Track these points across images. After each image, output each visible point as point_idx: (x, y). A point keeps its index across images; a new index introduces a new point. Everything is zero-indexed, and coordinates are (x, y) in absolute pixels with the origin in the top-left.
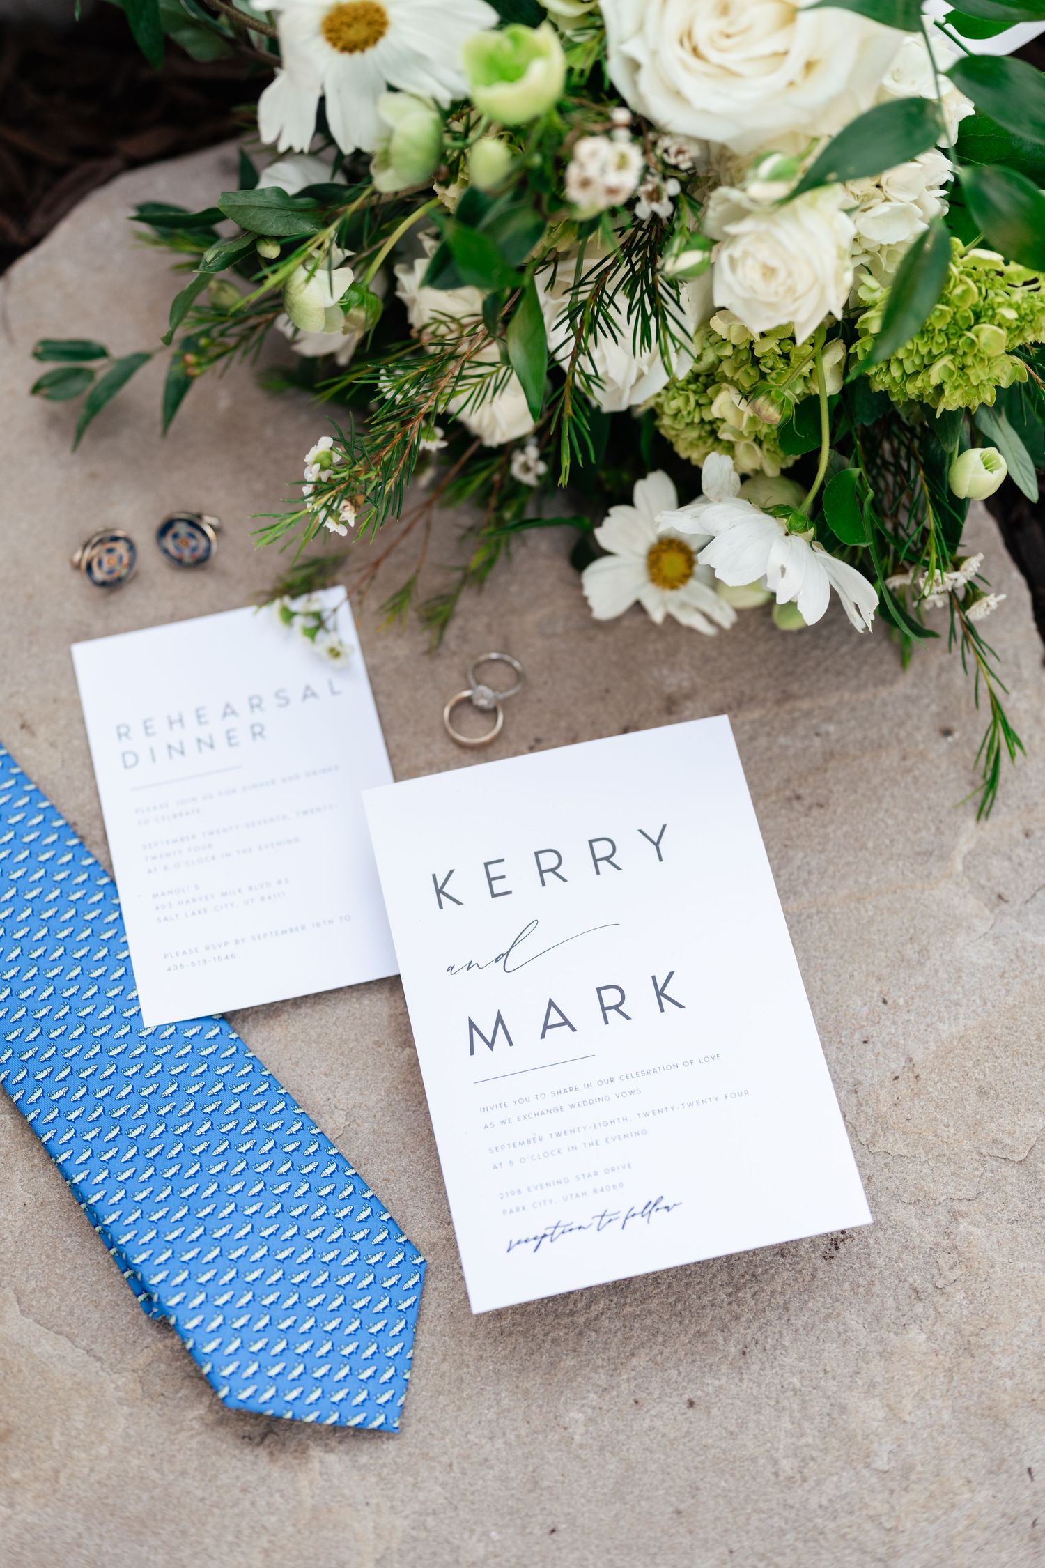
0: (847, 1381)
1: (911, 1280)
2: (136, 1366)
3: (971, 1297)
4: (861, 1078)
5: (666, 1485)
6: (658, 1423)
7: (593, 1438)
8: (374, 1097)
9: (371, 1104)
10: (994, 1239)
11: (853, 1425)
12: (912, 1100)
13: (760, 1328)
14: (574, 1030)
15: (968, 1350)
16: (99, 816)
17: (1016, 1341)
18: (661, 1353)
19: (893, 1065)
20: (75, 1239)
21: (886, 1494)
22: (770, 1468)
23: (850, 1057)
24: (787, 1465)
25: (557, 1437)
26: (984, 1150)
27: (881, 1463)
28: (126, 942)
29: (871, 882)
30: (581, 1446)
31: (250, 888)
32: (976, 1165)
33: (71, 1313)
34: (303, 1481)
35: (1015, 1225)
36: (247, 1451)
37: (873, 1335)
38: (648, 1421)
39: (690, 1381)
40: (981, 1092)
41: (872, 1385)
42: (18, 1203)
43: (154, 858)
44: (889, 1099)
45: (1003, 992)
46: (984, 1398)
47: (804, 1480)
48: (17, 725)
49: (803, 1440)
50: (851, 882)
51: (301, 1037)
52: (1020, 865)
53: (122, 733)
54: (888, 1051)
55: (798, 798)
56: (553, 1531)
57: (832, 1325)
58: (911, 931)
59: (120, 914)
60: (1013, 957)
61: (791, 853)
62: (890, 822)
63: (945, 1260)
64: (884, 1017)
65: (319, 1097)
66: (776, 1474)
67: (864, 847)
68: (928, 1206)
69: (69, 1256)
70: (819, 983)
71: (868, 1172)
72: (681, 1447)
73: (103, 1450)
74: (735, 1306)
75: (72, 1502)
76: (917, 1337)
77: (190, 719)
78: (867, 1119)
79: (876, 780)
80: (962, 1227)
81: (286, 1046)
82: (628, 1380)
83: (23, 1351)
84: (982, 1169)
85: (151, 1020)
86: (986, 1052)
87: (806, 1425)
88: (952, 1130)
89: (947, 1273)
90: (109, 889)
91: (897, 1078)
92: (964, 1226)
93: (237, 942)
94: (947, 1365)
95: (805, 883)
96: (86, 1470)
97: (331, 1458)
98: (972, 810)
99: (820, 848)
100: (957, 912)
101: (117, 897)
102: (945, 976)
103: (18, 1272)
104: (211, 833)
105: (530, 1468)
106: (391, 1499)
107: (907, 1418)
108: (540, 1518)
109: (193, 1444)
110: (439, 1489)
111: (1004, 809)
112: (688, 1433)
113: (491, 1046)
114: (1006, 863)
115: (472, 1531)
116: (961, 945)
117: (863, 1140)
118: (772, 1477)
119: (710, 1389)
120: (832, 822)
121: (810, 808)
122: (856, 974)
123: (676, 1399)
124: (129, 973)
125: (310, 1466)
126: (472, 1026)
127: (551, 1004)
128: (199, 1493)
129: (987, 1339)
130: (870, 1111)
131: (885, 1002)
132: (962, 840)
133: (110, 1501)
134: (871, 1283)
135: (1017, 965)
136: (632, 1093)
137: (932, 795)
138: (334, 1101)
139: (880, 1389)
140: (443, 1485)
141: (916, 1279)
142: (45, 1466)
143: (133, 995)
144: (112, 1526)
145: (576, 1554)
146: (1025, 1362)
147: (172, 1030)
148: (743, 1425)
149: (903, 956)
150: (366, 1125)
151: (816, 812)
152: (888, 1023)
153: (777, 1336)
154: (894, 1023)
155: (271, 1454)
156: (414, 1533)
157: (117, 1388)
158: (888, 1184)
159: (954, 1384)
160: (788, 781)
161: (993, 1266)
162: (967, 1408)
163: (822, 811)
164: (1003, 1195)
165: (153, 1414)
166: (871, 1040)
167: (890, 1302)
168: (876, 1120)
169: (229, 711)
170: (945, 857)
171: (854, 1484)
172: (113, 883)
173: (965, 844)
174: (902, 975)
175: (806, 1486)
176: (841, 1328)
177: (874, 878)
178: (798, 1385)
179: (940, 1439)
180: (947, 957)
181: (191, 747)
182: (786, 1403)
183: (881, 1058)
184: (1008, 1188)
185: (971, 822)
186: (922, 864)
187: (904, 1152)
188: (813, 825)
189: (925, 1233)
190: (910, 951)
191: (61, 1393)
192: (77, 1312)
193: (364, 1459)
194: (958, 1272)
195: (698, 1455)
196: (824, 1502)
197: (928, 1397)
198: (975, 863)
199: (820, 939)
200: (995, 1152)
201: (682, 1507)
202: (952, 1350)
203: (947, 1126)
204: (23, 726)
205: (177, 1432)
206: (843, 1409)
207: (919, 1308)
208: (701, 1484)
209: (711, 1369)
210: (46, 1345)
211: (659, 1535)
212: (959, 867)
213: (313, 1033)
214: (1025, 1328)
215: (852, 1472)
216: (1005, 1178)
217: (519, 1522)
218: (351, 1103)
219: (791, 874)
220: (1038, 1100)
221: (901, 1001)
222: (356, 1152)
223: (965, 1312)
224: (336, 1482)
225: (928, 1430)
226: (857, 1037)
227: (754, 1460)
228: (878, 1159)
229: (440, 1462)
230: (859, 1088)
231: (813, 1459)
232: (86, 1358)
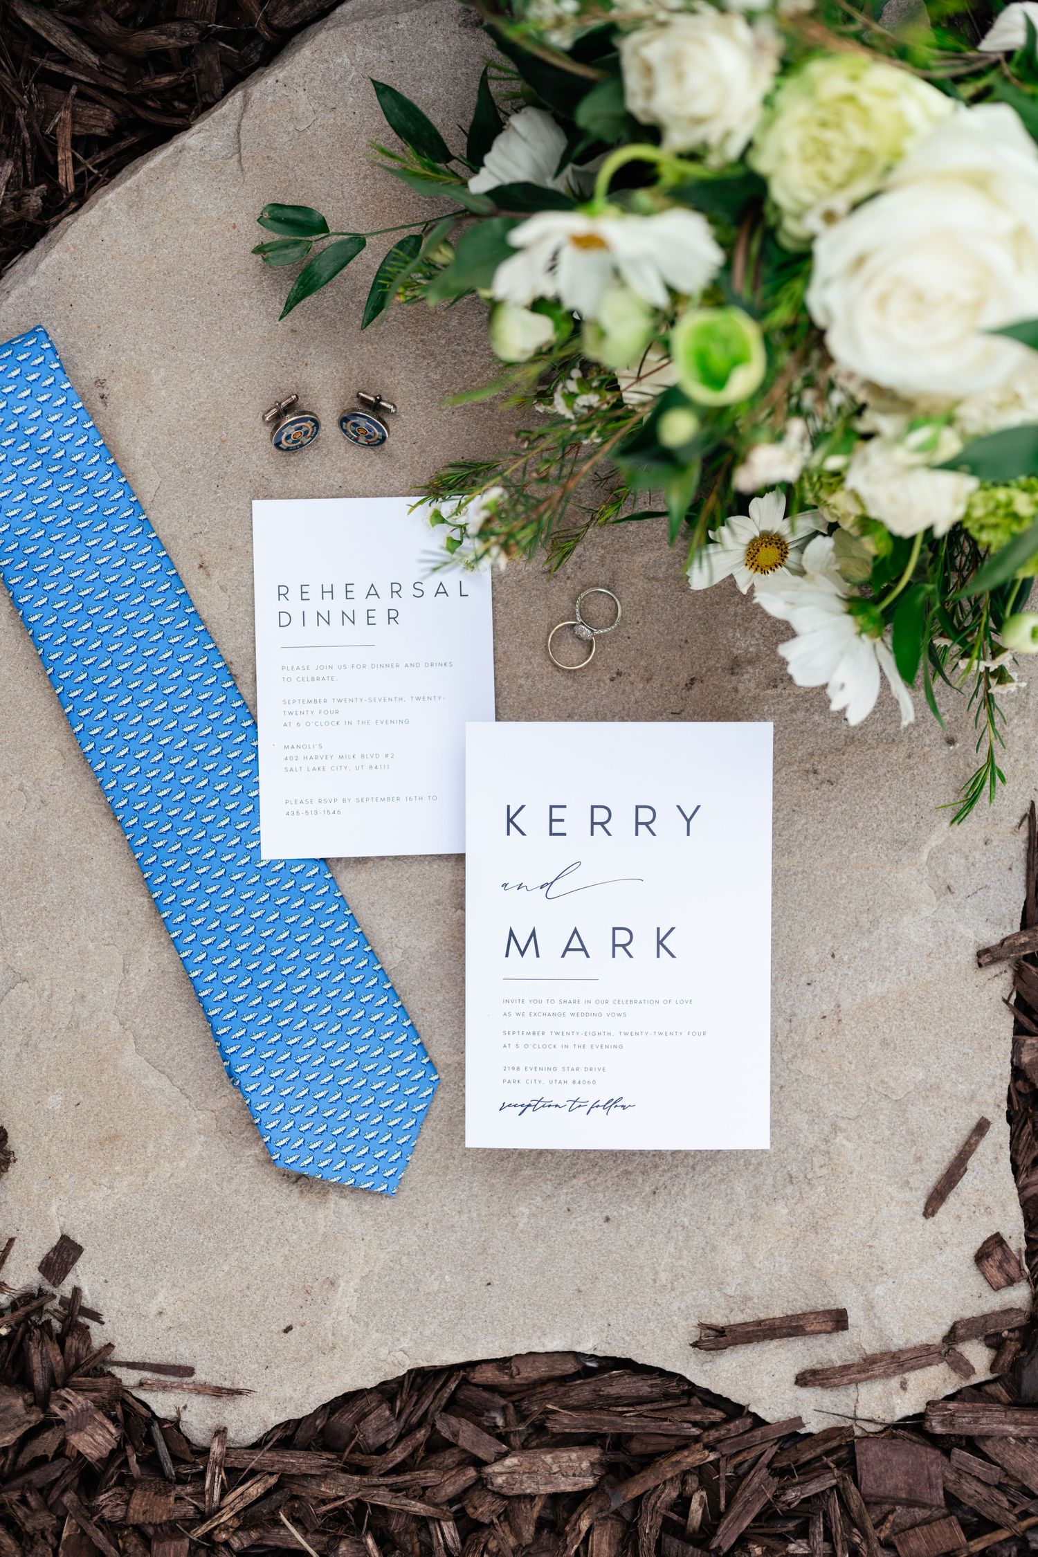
0: (723, 1228)
1: (789, 1168)
2: (214, 1108)
3: (828, 1192)
4: (797, 1011)
5: (576, 1271)
6: (580, 1228)
7: (532, 1228)
8: (426, 944)
9: (423, 949)
10: (859, 1153)
11: (718, 1262)
12: (830, 1037)
13: (671, 1178)
14: (588, 956)
15: (815, 1228)
16: (252, 661)
17: (851, 1230)
18: (595, 1180)
19: (824, 1007)
20: (183, 1004)
21: (728, 1311)
22: (651, 1276)
23: (793, 994)
24: (663, 1276)
25: (506, 1221)
26: (872, 1086)
27: (730, 1291)
28: (257, 782)
29: (851, 856)
30: (522, 1231)
31: (363, 756)
32: (863, 1094)
33: (173, 1059)
34: (320, 1215)
35: (877, 1145)
36: (285, 1185)
37: (751, 1200)
38: (573, 1225)
39: (611, 1203)
40: (884, 1043)
41: (740, 1236)
42: (145, 970)
43: (291, 713)
44: (813, 1032)
45: (926, 968)
46: (815, 1264)
47: (673, 1290)
48: (196, 564)
49: (680, 1262)
50: (836, 853)
51: (380, 883)
52: (973, 865)
53: (282, 593)
54: (824, 995)
55: (815, 772)
56: (489, 1284)
57: (723, 1187)
58: (871, 903)
59: (257, 756)
60: (942, 942)
61: (796, 818)
62: (882, 809)
63: (818, 1160)
64: (829, 968)
65: (385, 935)
66: (655, 1281)
67: (854, 826)
68: (819, 1117)
69: (177, 1016)
70: (788, 929)
71: (782, 1082)
72: (592, 1248)
73: (182, 1164)
74: (657, 1159)
75: (155, 1193)
76: (782, 1210)
77: (339, 592)
78: (793, 1043)
79: (882, 771)
80: (838, 1139)
81: (367, 888)
82: (567, 1193)
83: (134, 1081)
84: (866, 1099)
85: (267, 854)
86: (898, 1013)
87: (685, 1252)
88: (853, 1067)
89: (817, 1170)
90: (250, 731)
91: (824, 1017)
92: (840, 1139)
93: (344, 800)
94: (797, 1235)
95: (800, 845)
96: (169, 1175)
97: (343, 1202)
98: (950, 813)
99: (820, 818)
100: (911, 895)
101: (257, 739)
102: (886, 946)
103: (138, 1020)
104: (340, 701)
105: (483, 1239)
106: (380, 1238)
107: (757, 1265)
108: (482, 1274)
109: (247, 1173)
110: (415, 1239)
111: (975, 819)
112: (600, 1239)
113: (522, 953)
114: (963, 861)
115: (432, 1272)
116: (906, 923)
117: (785, 1058)
118: (651, 1283)
119: (624, 1213)
120: (835, 798)
121: (822, 782)
122: (818, 928)
123: (597, 1214)
124: (256, 810)
125: (327, 1205)
126: (511, 934)
127: (575, 931)
128: (246, 1208)
129: (831, 1224)
130: (797, 1038)
131: (833, 956)
132: (934, 837)
133: (182, 1199)
134: (760, 1164)
135: (943, 949)
136: (619, 1015)
137: (922, 794)
138: (395, 941)
139: (743, 1241)
140: (419, 1237)
141: (793, 1169)
142: (139, 1166)
143: (257, 830)
144: (181, 1216)
145: (502, 1303)
146: (852, 1245)
147: (282, 865)
148: (640, 1242)
149: (858, 922)
150: (416, 964)
151: (825, 787)
152: (830, 973)
153: (681, 1186)
154: (835, 974)
155: (302, 1192)
156: (392, 1264)
157: (198, 1122)
158: (794, 1095)
159: (798, 1249)
160: (812, 754)
161: (851, 1173)
162: (802, 1268)
163: (831, 787)
164: (875, 1121)
165: (222, 1145)
166: (814, 984)
167: (770, 1181)
168: (799, 1046)
169: (372, 592)
170: (916, 849)
171: (707, 1300)
172: (255, 724)
173: (934, 841)
174: (853, 937)
175: (673, 1294)
176: (729, 1191)
177: (855, 854)
178: (687, 1223)
179: (776, 1284)
180: (892, 931)
181: (336, 618)
182: (675, 1234)
183: (817, 1000)
184: (881, 1117)
185: (946, 824)
186: (896, 851)
187: (813, 1074)
188: (820, 798)
189: (810, 1137)
190: (865, 919)
191: (157, 1117)
192: (178, 1059)
193: (366, 1208)
194: (825, 1171)
195: (603, 1255)
196: (683, 1307)
197: (776, 1254)
198: (939, 855)
199: (798, 894)
200: (880, 1089)
201: (582, 1288)
202: (803, 1225)
203: (850, 1063)
204: (201, 566)
205: (237, 1163)
206: (714, 1249)
207: (789, 1190)
208: (600, 1276)
209: (628, 1199)
210: (153, 1080)
211: (562, 1303)
212: (925, 858)
213: (389, 882)
214: (860, 1222)
215: (708, 1291)
216: (882, 1109)
217: (466, 1273)
218: (408, 944)
219: (791, 836)
220: (925, 1058)
221: (846, 959)
222: (404, 983)
223: (821, 1201)
224: (344, 1220)
225: (770, 1276)
226: (804, 979)
227: (641, 1268)
228: (792, 1074)
229: (420, 1221)
230: (794, 1019)
231: (683, 1276)
232: (180, 1095)
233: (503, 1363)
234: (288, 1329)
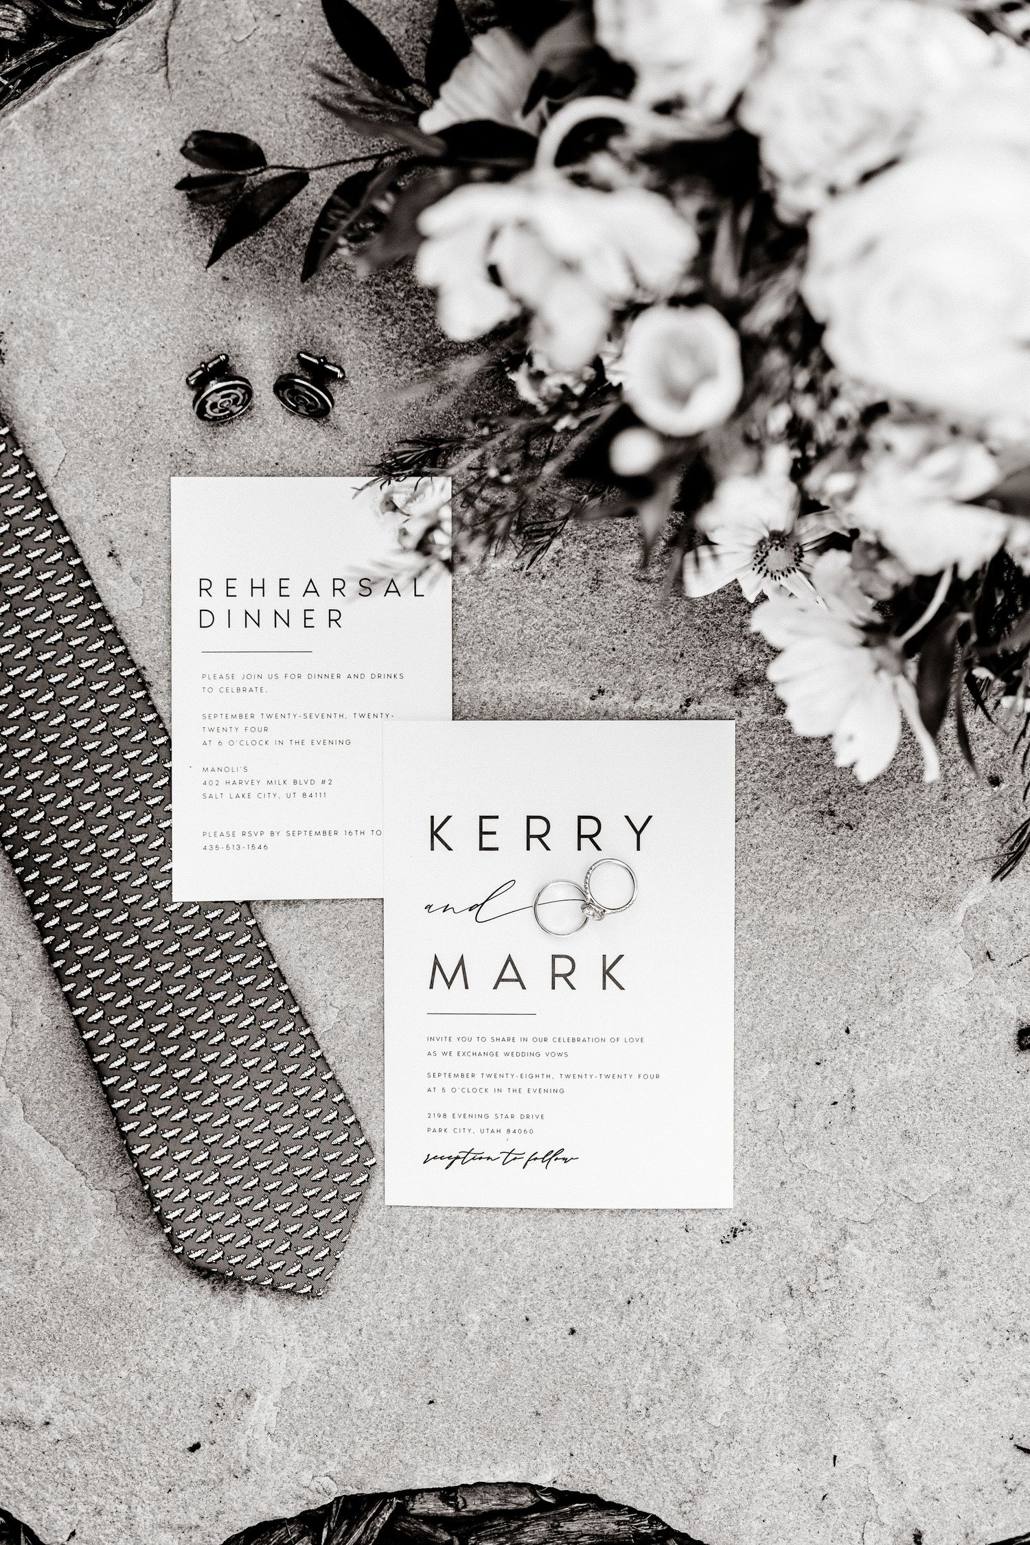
0: (708, 1346)
1: (789, 1279)
2: (114, 1188)
3: (834, 1309)
4: (803, 1095)
5: (534, 1390)
6: (541, 1340)
7: (484, 1338)
8: (367, 1003)
9: (363, 1009)
10: (872, 1264)
11: (702, 1386)
12: (841, 1127)
13: (649, 1285)
15: (818, 1350)
16: (168, 666)
17: (860, 1354)
18: (560, 1284)
19: (835, 1091)
20: (81, 1065)
21: (713, 1443)
22: (623, 1399)
23: (799, 1073)
24: (638, 1401)
25: (454, 1330)
26: (890, 1185)
27: (715, 1421)
28: (170, 811)
29: (872, 915)
30: (472, 1342)
31: (295, 782)
32: (879, 1195)
33: (67, 1129)
34: (236, 1315)
35: (895, 1255)
36: (194, 1280)
37: (743, 1315)
38: (532, 1336)
39: (577, 1313)
40: (906, 1135)
41: (728, 1357)
42: (37, 1023)
43: (211, 730)
44: (821, 1121)
45: (958, 1048)
46: (817, 1392)
47: (648, 1416)
48: (105, 553)
49: (657, 1385)
50: (853, 910)
51: (313, 931)
52: (1018, 927)
53: (205, 588)
54: (835, 1077)
55: (832, 813)
56: (431, 1402)
57: (710, 1298)
58: (894, 970)
59: (170, 780)
60: (979, 1019)
61: (807, 867)
62: (910, 859)
63: (824, 1270)
64: (842, 1045)
65: (318, 992)
66: (627, 1405)
67: (877, 879)
68: (826, 1219)
69: (74, 1079)
70: (794, 998)
71: (783, 1178)
72: (555, 1364)
73: (75, 1252)
74: (633, 1263)
75: (43, 1284)
76: (778, 1327)
77: (272, 588)
78: (797, 1133)
79: (911, 814)
80: (847, 1248)
81: (298, 938)
82: (525, 1299)
83: (21, 1154)
84: (883, 1200)
85: (180, 895)
86: (923, 1100)
87: (663, 1373)
88: (868, 1162)
89: (822, 1282)
90: (164, 750)
91: (835, 1103)
92: (850, 1247)
93: (272, 833)
94: (795, 1359)
95: (811, 900)
96: (59, 1263)
97: (263, 1301)
98: (991, 867)
99: (836, 868)
100: (942, 962)
101: (170, 760)
102: (911, 1021)
103: (27, 1082)
104: (269, 716)
105: (426, 1349)
106: (305, 1344)
107: (748, 1391)
108: (423, 1389)
109: (151, 1264)
110: (346, 1346)
111: (1022, 874)
112: (563, 1354)
114: (1006, 922)
115: (366, 1386)
116: (935, 995)
117: (788, 1150)
118: (623, 1407)
119: (592, 1324)
120: (855, 845)
121: (840, 826)
122: (830, 998)
123: (561, 1325)
124: (167, 844)
125: (244, 1305)
128: (148, 1304)
129: (836, 1347)
130: (801, 1127)
131: (847, 1031)
132: (971, 894)
133: (75, 1292)
134: (755, 1272)
135: (979, 1027)
137: (958, 843)
138: (330, 998)
139: (732, 1363)
140: (351, 1344)
141: (795, 1282)
142: (25, 1253)
143: (167, 867)
144: (72, 1312)
145: (446, 1425)
146: (862, 1372)
147: (196, 909)
148: (611, 1359)
149: (878, 992)
150: (354, 1026)
151: (843, 831)
152: (844, 1052)
153: (661, 1296)
154: (850, 1053)
155: (214, 1289)
156: (318, 1375)
157: (96, 1203)
158: (796, 1192)
159: (796, 1375)
160: (828, 793)
161: (862, 1287)
162: (800, 1396)
163: (850, 832)
164: (893, 1227)
165: (121, 1231)
166: (823, 1064)
167: (766, 1292)
168: (804, 1136)
169: (311, 589)
170: (949, 908)
171: (688, 1430)
172: (169, 741)
173: (972, 898)
174: (872, 1010)
175: (648, 1421)
176: (717, 1303)
177: (877, 912)
178: (666, 1340)
179: (769, 1415)
180: (918, 1004)
181: (267, 619)
182: (651, 1352)
183: (827, 1082)
184: (900, 1223)
185: (986, 878)
186: (925, 909)
187: (820, 1169)
188: (837, 845)
189: (815, 1242)
190: (886, 989)
191: (47, 1196)
192: (72, 1129)
193: (290, 1308)
194: (831, 1284)
195: (566, 1373)
196: (658, 1437)
197: (771, 1379)
198: (977, 915)
199: (808, 957)
200: (900, 1190)
201: (541, 1411)
202: (804, 1346)
203: (865, 1158)
204: (111, 555)
205: (139, 1253)
206: (698, 1370)
207: (789, 1303)
208: (562, 1397)
209: (597, 1308)
210: (42, 1153)
211: (517, 1427)
212: (959, 917)
213: (325, 929)
214: (871, 1345)
215: (689, 1420)
216: (901, 1214)
217: (405, 1388)
218: (345, 1003)
219: (801, 888)
220: (953, 1155)
221: (862, 1035)
222: (340, 1048)
223: (826, 1319)
224: (263, 1322)
225: (763, 1405)
226: (812, 1058)
227: (611, 1389)
228: (795, 1168)
229: (352, 1326)
230: (798, 1105)
231: (660, 1401)
232: (74, 1171)
233: (447, 1494)
234: (195, 1447)
